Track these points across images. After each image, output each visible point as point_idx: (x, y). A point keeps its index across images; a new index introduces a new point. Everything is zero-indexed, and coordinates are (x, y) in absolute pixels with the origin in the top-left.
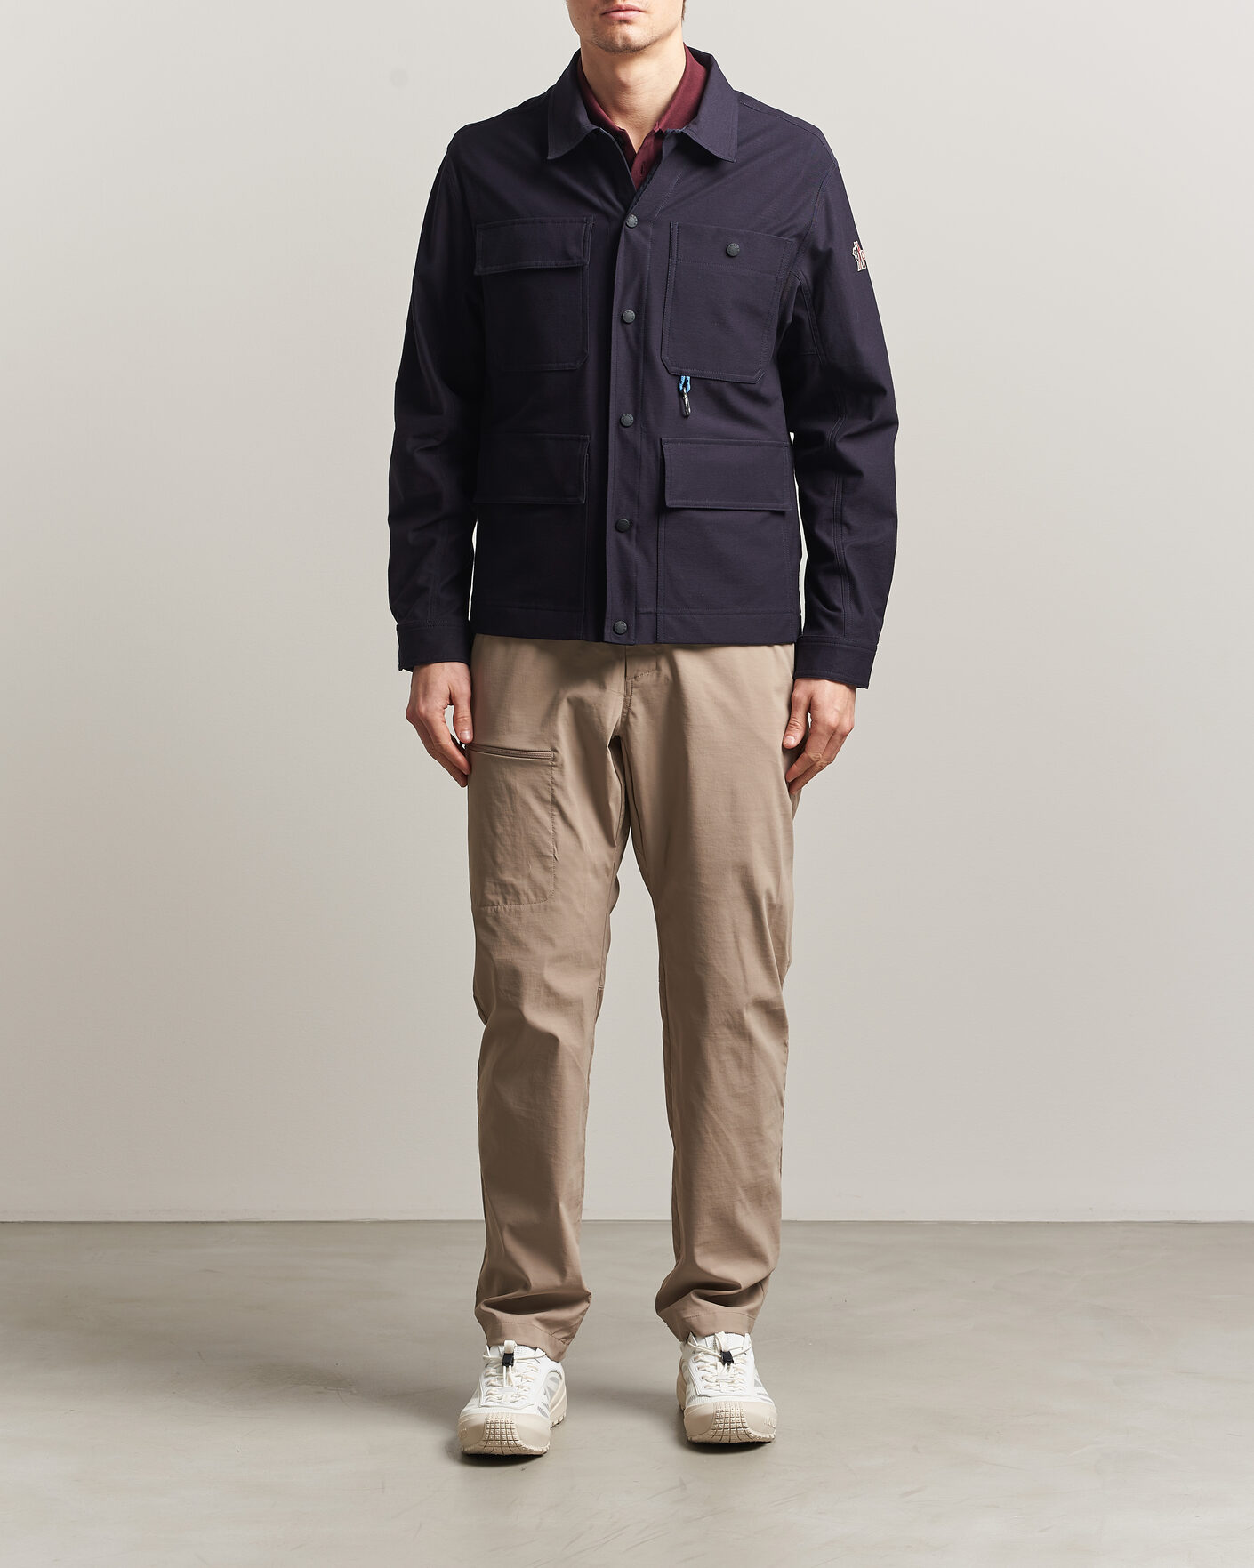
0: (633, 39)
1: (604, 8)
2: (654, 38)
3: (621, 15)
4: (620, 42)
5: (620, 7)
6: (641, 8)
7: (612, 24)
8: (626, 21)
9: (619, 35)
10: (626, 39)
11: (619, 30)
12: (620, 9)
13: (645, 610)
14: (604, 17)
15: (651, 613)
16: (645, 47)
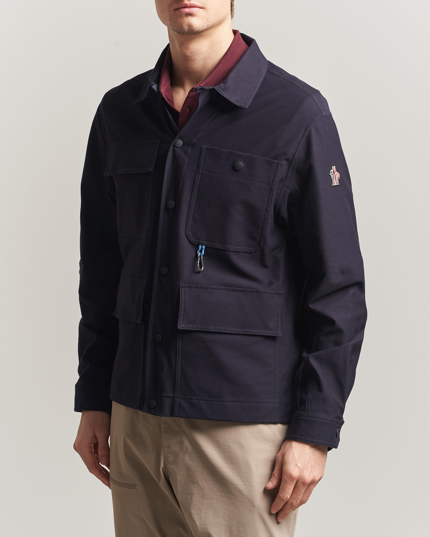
0: (195, 26)
1: (176, 6)
2: (209, 26)
3: (187, 10)
4: (186, 28)
5: (186, 5)
6: (200, 5)
7: (181, 16)
8: (190, 15)
9: (185, 23)
10: (190, 26)
11: (186, 21)
12: (186, 7)
13: (166, 395)
14: (176, 12)
15: (170, 397)
16: (203, 31)
